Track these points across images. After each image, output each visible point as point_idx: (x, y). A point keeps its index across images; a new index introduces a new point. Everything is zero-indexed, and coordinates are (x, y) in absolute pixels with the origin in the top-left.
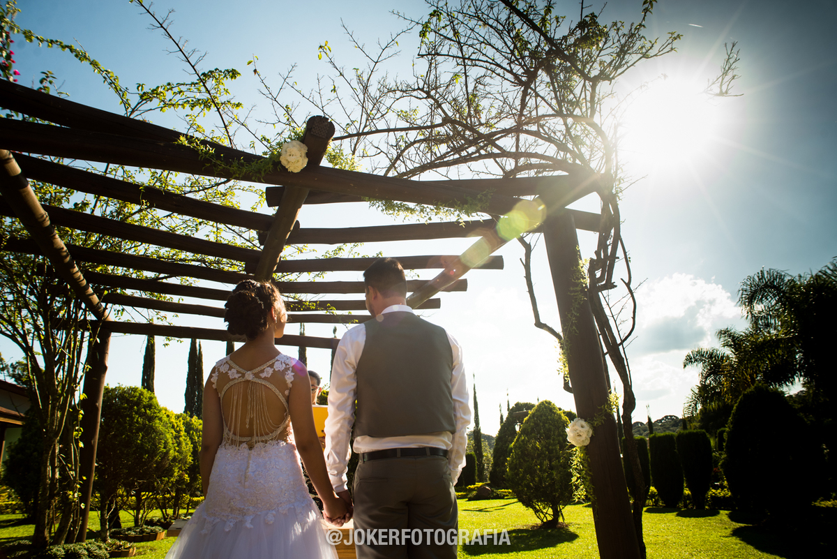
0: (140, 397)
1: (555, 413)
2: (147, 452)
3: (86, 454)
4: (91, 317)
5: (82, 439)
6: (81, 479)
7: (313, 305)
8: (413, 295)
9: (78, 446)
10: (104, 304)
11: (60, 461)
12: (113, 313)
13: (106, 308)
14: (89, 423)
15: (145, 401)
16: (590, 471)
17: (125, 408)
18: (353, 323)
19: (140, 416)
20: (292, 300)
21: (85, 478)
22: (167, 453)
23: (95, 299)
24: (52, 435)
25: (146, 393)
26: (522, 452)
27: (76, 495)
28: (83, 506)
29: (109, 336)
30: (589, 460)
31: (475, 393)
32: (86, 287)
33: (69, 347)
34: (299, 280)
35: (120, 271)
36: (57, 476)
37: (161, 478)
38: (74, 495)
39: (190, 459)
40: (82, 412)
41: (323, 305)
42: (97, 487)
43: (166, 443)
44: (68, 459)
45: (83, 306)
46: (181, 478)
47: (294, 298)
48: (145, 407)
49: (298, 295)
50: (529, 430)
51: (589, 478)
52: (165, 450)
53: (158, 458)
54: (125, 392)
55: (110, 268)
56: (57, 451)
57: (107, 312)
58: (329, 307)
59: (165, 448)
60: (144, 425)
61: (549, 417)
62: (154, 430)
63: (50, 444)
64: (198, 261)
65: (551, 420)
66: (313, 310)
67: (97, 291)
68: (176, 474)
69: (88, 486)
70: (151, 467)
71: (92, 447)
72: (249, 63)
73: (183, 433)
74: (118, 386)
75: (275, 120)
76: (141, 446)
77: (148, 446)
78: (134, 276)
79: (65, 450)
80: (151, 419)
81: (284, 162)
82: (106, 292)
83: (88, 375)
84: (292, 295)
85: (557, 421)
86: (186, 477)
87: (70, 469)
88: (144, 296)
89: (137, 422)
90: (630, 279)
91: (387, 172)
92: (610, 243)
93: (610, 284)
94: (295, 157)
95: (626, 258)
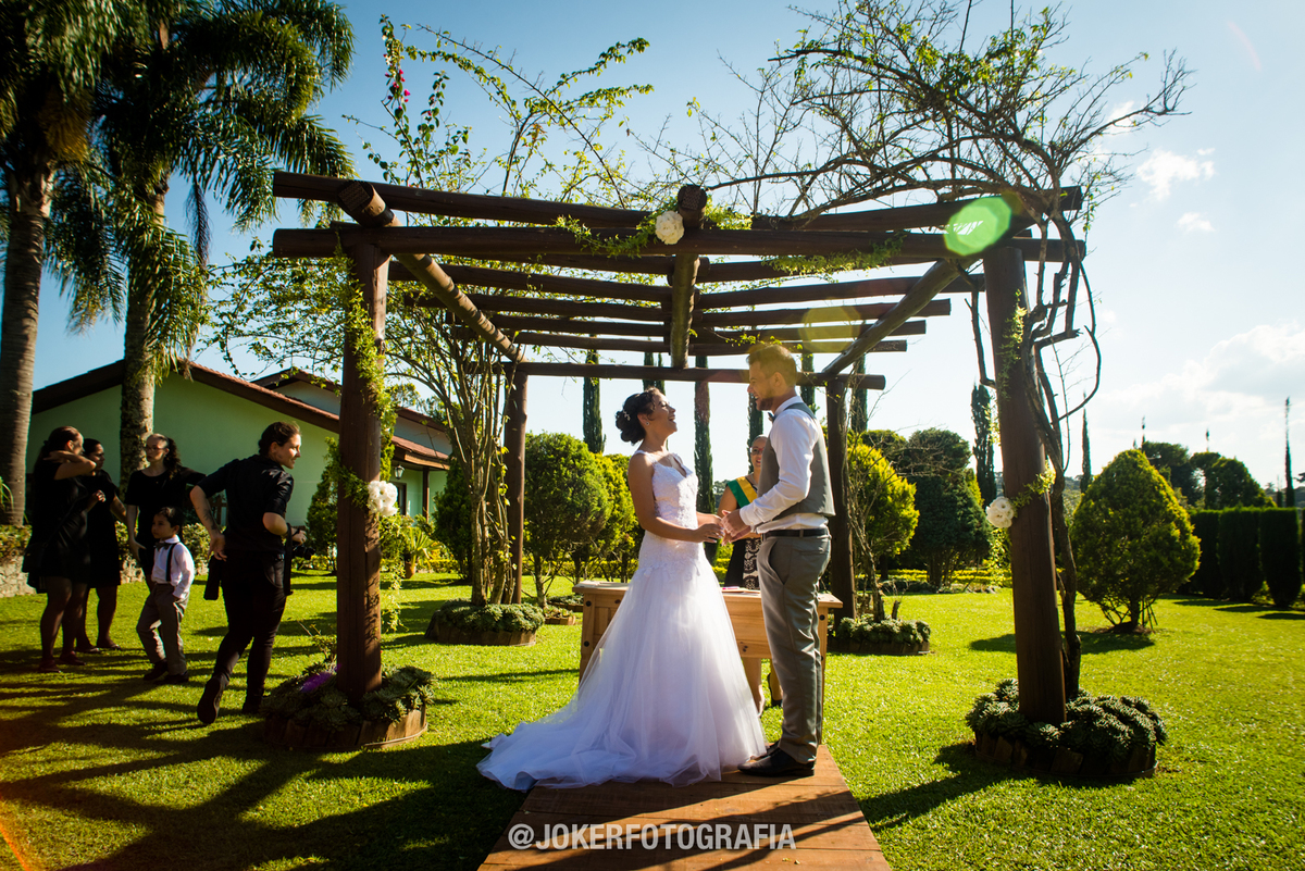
0: (567, 446)
1: (1141, 470)
2: (579, 510)
3: (513, 512)
4: (505, 359)
5: (507, 496)
6: (511, 539)
9: (504, 504)
10: (516, 345)
11: (488, 519)
12: (528, 354)
13: (518, 349)
14: (512, 479)
15: (573, 451)
17: (552, 460)
19: (570, 469)
21: (514, 538)
22: (602, 512)
23: (507, 343)
24: (477, 492)
26: (1083, 524)
27: (507, 555)
28: (515, 566)
29: (525, 380)
31: (1085, 424)
32: (496, 335)
33: (485, 396)
36: (487, 535)
37: (596, 541)
38: (505, 556)
39: (633, 519)
40: (505, 467)
42: (529, 547)
43: (600, 500)
44: (495, 516)
45: (495, 350)
46: (625, 543)
48: (573, 458)
50: (1098, 494)
52: (599, 509)
53: (592, 518)
54: (551, 440)
56: (485, 509)
57: (521, 353)
59: (599, 505)
60: (574, 479)
61: (1131, 476)
62: (584, 484)
63: (477, 502)
65: (1132, 479)
67: (510, 335)
68: (617, 536)
69: (518, 547)
70: (585, 528)
71: (519, 505)
72: (621, 124)
73: (624, 487)
74: (542, 432)
76: (572, 505)
77: (579, 504)
79: (492, 508)
80: (581, 472)
81: (659, 237)
82: (517, 334)
83: (508, 427)
85: (1143, 481)
86: (631, 540)
87: (499, 528)
89: (566, 475)
90: (1094, 325)
91: (795, 206)
92: (1066, 282)
93: (1070, 333)
94: (670, 230)
95: (1090, 301)
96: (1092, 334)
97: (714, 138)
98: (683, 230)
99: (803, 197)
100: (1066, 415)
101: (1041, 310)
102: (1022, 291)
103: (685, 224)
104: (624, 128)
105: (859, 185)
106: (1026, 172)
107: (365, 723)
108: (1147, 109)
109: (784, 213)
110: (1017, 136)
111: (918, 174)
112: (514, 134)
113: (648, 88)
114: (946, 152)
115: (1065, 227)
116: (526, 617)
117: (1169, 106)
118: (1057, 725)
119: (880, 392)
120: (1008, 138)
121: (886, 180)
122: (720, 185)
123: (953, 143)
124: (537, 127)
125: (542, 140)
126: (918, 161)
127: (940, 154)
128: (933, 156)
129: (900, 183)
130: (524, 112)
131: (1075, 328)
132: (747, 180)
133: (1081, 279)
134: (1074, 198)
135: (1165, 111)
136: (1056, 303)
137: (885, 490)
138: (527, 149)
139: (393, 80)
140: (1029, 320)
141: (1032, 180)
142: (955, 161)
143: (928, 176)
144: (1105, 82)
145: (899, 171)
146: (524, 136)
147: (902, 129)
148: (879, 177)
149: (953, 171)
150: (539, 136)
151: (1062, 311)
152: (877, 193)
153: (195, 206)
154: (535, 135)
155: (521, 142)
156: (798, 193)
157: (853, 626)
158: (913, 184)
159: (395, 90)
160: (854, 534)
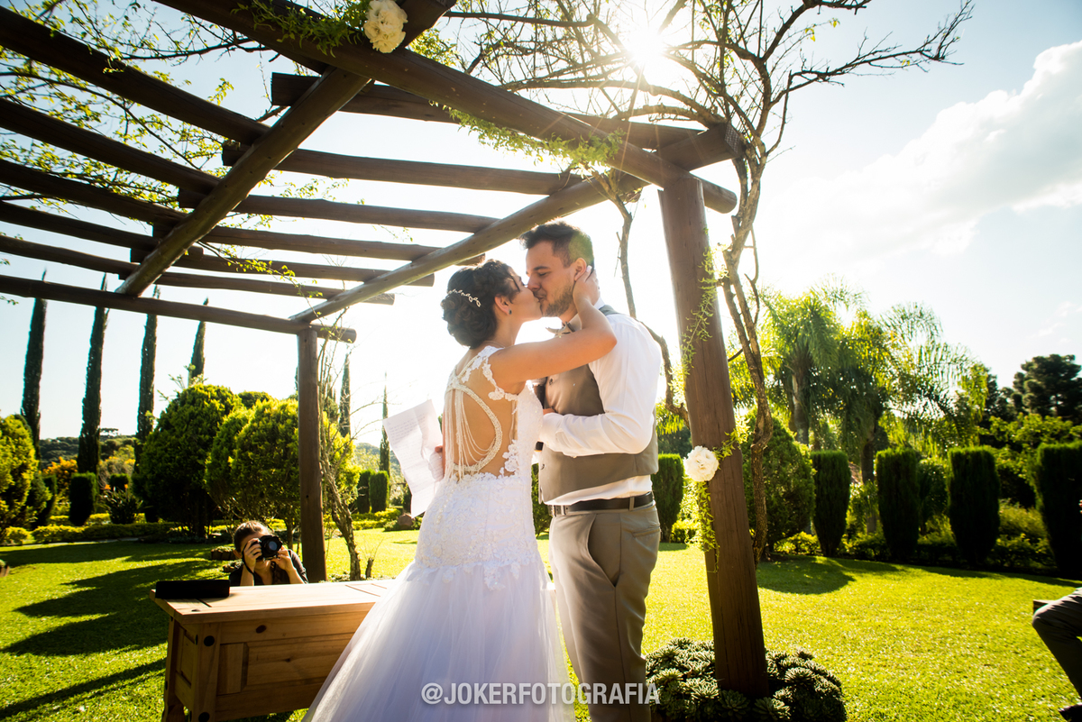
7: (262, 266)
8: (411, 265)
16: (709, 512)
18: (314, 296)
30: (709, 498)
41: (277, 267)
51: (709, 521)
58: (285, 270)
66: (260, 273)
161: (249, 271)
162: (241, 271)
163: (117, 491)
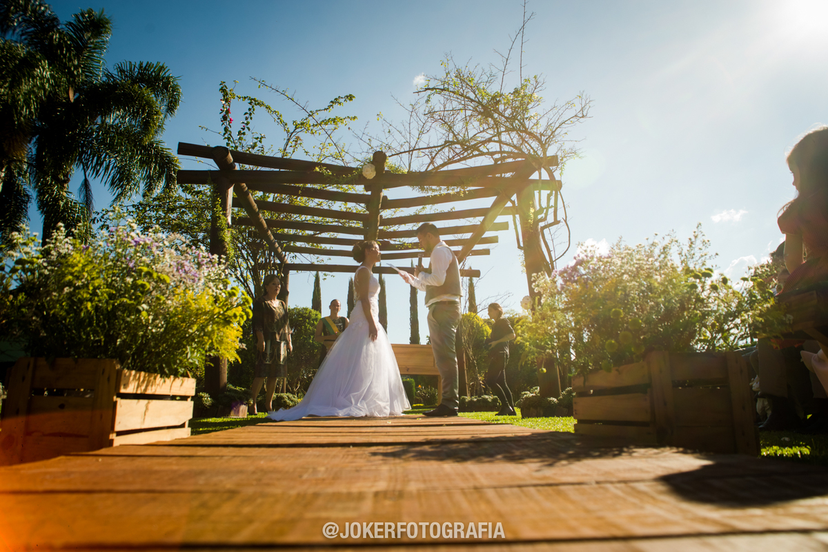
4: (278, 261)
10: (284, 253)
12: (290, 258)
13: (285, 255)
15: (313, 317)
17: (301, 321)
19: (310, 325)
20: (399, 243)
23: (280, 250)
25: (314, 312)
29: (288, 273)
32: (275, 243)
34: (400, 230)
35: (292, 232)
45: (273, 254)
47: (400, 241)
48: (313, 320)
49: (402, 239)
55: (286, 230)
57: (286, 257)
64: (336, 222)
67: (281, 245)
74: (295, 307)
75: (361, 151)
78: (300, 234)
81: (364, 175)
82: (285, 245)
84: (398, 239)
88: (307, 246)
89: (309, 329)
90: (566, 217)
91: (428, 166)
92: (553, 198)
93: (556, 222)
94: (370, 174)
95: (564, 206)
96: (565, 221)
97: (389, 132)
98: (375, 173)
99: (432, 162)
100: (556, 260)
101: (541, 209)
102: (533, 201)
103: (376, 170)
104: (347, 127)
105: (457, 154)
106: (532, 148)
107: (220, 406)
108: (576, 116)
109: (423, 170)
110: (526, 131)
111: (483, 149)
112: (286, 141)
113: (354, 118)
114: (496, 138)
115: (551, 174)
116: (289, 398)
117: (585, 114)
118: (557, 398)
119: (478, 279)
120: (522, 131)
121: (469, 152)
122: (393, 155)
123: (499, 134)
124: (298, 138)
125: (300, 144)
126: (483, 143)
127: (493, 139)
128: (490, 140)
129: (476, 153)
130: (292, 128)
131: (558, 219)
132: (405, 152)
133: (559, 196)
134: (554, 161)
135: (583, 116)
136: (548, 207)
137: (483, 334)
138: (292, 149)
139: (224, 113)
140: (536, 213)
141: (534, 151)
142: (500, 142)
143: (488, 149)
144: (564, 108)
145: (475, 147)
146: (291, 141)
147: (478, 133)
148: (466, 150)
149: (501, 147)
150: (299, 142)
151: (551, 211)
152: (464, 158)
153: (84, 192)
154: (296, 141)
155: (290, 144)
156: (429, 161)
157: (467, 400)
158: (482, 154)
159: (225, 118)
160: (466, 352)
161: (405, 249)
162: (401, 249)
163: (425, 388)
